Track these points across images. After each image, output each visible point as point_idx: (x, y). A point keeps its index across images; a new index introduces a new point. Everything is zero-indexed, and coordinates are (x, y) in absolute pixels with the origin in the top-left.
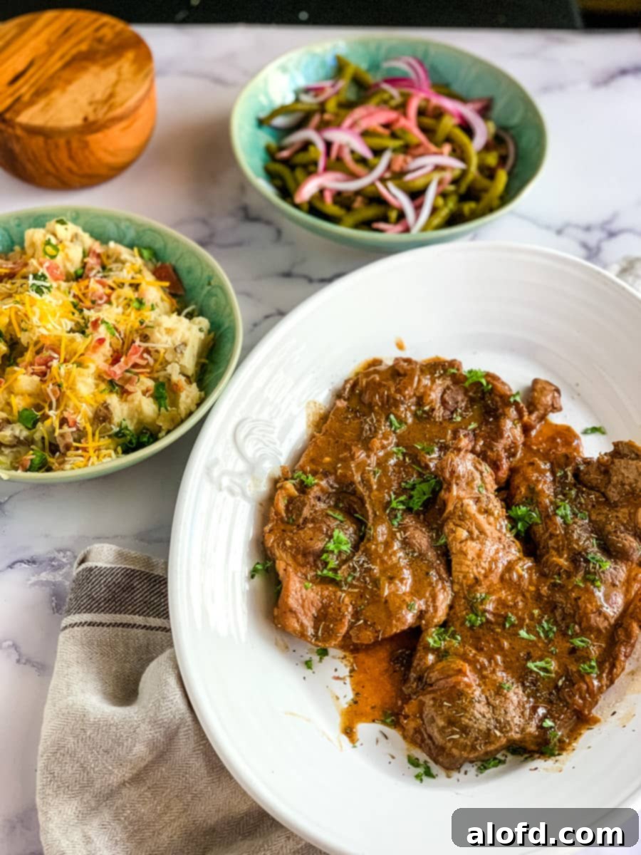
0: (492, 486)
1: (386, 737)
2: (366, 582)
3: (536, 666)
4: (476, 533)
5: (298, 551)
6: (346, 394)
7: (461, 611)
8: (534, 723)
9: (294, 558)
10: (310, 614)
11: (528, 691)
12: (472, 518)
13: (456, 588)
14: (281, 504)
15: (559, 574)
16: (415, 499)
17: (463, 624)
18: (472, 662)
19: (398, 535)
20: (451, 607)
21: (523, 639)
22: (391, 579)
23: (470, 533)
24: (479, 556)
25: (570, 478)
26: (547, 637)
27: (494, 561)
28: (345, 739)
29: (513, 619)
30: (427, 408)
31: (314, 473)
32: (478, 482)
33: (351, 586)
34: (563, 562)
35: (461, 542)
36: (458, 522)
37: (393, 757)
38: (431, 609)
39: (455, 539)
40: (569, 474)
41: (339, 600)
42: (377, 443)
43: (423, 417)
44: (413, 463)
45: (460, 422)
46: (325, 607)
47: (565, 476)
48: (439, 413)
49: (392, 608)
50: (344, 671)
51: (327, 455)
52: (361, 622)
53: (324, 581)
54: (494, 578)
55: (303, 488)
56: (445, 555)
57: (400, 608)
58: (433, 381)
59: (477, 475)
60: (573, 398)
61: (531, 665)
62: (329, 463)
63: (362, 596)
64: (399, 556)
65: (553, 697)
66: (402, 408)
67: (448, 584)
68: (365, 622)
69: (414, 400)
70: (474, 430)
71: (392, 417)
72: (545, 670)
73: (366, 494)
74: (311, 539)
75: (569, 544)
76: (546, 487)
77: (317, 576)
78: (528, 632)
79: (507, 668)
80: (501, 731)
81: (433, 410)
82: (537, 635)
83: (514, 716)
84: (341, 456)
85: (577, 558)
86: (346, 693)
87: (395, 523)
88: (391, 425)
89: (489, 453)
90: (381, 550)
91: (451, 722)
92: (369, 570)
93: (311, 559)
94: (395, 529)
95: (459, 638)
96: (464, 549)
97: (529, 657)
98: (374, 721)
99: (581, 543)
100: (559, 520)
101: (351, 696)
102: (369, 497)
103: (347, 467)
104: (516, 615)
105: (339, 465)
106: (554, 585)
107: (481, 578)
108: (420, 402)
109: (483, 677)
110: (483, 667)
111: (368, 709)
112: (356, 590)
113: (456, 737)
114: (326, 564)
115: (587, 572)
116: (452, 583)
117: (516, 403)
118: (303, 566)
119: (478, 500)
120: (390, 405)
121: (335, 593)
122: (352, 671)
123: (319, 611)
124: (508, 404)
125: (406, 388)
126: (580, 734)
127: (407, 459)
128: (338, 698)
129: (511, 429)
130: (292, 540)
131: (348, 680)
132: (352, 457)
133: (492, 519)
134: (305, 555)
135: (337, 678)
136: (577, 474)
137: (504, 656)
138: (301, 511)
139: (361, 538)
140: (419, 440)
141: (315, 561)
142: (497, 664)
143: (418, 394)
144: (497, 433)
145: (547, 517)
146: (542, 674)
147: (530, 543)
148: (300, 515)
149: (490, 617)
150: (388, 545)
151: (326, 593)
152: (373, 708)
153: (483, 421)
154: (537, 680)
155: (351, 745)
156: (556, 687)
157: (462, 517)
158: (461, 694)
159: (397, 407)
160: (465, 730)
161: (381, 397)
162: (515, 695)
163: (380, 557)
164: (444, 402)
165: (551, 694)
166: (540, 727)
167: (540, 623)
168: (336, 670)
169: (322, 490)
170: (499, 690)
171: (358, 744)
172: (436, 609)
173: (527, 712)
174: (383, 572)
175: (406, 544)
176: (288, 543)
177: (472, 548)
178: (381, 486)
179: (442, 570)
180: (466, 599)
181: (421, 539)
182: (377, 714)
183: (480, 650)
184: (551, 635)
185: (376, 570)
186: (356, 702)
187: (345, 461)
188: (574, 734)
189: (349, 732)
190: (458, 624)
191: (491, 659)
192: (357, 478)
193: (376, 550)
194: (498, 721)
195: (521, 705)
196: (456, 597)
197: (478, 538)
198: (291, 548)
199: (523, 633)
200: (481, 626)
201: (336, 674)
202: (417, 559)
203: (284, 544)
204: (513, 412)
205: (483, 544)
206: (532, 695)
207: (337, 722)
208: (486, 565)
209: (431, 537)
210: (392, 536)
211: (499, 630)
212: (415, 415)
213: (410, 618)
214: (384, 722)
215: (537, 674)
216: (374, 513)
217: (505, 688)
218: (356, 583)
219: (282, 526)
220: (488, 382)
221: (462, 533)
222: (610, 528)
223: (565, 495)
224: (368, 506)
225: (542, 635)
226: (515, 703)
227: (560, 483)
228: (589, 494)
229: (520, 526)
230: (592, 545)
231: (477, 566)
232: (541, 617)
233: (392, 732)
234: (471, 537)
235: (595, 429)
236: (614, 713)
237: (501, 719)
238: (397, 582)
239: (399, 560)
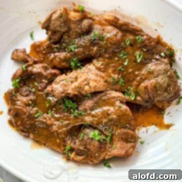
0: (63, 77)
1: (169, 113)
2: (111, 124)
3: (139, 58)
4: (86, 82)
5: (100, 151)
6: (27, 134)
7: (118, 87)
8: (163, 60)
9: (103, 152)
10: (126, 145)
11: (149, 62)
12: (80, 84)
13: (109, 89)
14: (79, 158)
15: (100, 50)
16: (72, 106)
17: (123, 86)
18: (140, 83)
19: (88, 112)
20: (116, 90)
21: (128, 63)
22: (108, 115)
23: (86, 85)
24: (95, 81)
25: (57, 46)
26: (126, 55)
27: (97, 75)
29: (120, 67)
30: (30, 102)
31: (65, 146)
32: (64, 82)
33: (113, 129)
34: (95, 48)
35: (90, 88)
36: (82, 89)
38: (119, 99)
39: (89, 90)
40: (56, 46)
41: (119, 134)
42: (49, 122)
43: (34, 103)
44: (55, 107)
45: (35, 89)
46: (122, 139)
47: (57, 48)
48: (32, 97)
49: (121, 114)
50: (144, 129)
51: (56, 140)
52: (128, 125)
54: (103, 74)
55: (72, 150)
56: (95, 94)
57: (121, 111)
58: (19, 100)
59: (61, 83)
61: (139, 60)
62: (59, 140)
63: (117, 126)
64: (98, 111)
65: (151, 52)
66: (32, 112)
67: (108, 92)
68: (127, 124)
69: (28, 108)
70: (38, 83)
71: (36, 116)
72: (140, 56)
73: (72, 125)
74: (94, 146)
75: (87, 46)
76: (62, 55)
77: (110, 143)
78: (125, 61)
79: (140, 69)
80: (168, 72)
81: (31, 100)
82: (126, 58)
83: (162, 67)
84: (56, 136)
85: (93, 43)
86: (152, 129)
87: (83, 113)
88: (39, 116)
89: (49, 77)
90: (96, 119)
91: (166, 90)
92: (105, 123)
93: (102, 145)
94: (86, 113)
95: (129, 87)
96: (93, 87)
97: (135, 61)
98: (163, 118)
99: (86, 42)
100: (76, 50)
101: (153, 126)
102: (73, 124)
103: (61, 133)
104: (118, 66)
105: (60, 136)
106: (105, 52)
107: (104, 80)
108: (28, 105)
109: (146, 79)
110: (141, 78)
112: (115, 128)
113: (171, 88)
114: (104, 140)
115: (99, 40)
116: (107, 90)
117: (26, 67)
118: (106, 149)
119: (72, 82)
120: (31, 117)
121: (116, 136)
122: (144, 126)
123: (124, 142)
124: (27, 71)
125: (23, 112)
126: (164, 43)
127: (54, 109)
128: (155, 131)
129: (37, 68)
130: (95, 153)
131: (148, 128)
132: (56, 131)
133: (79, 76)
134: (101, 148)
135: (147, 132)
136: (55, 43)
137: (136, 70)
138: (82, 150)
139: (92, 127)
140: (45, 105)
141: (103, 144)
142: (139, 74)
143: (25, 106)
144: (39, 75)
145: (75, 54)
147: (86, 60)
148: (84, 151)
149: (120, 76)
150: (93, 116)
151: (117, 139)
153: (34, 80)
154: (144, 58)
156: (147, 52)
157: (80, 88)
158: (155, 87)
159: (32, 114)
160: (169, 85)
161: (28, 121)
162: (151, 66)
163: (99, 119)
164: (27, 95)
165: (150, 53)
166: (165, 58)
168: (144, 132)
169: (71, 142)
170: (151, 73)
171: (173, 123)
172: (119, 97)
173: (159, 62)
174: (105, 118)
175: (92, 109)
176: (97, 155)
177: (92, 84)
178: (68, 119)
179: (102, 95)
180: (113, 86)
181: (89, 103)
182: (160, 116)
183: (134, 80)
184: (125, 53)
185: (105, 121)
186: (156, 125)
187: (58, 134)
188: (164, 45)
189: (168, 127)
190: (123, 88)
191: (137, 76)
192: (65, 129)
193: (96, 121)
194: (164, 74)
195: (156, 65)
196: (112, 89)
198: (99, 154)
199: (126, 63)
200: (124, 79)
201: (145, 132)
202: (97, 105)
203: (97, 156)
204: (30, 68)
205: (90, 79)
206: (151, 60)
207: (164, 131)
208: (99, 78)
209: (88, 99)
210: (89, 114)
211: (125, 73)
212: (34, 107)
213: (124, 107)
214: (163, 114)
215: (142, 58)
216: (79, 122)
217: (149, 70)
218: (111, 128)
219: (89, 157)
220: (18, 78)
221: (87, 88)
222: (79, 31)
223: (65, 48)
224: (77, 124)
225: (126, 57)
226: (155, 67)
227: (59, 50)
228: (64, 39)
229: (79, 65)
230: (87, 38)
231: (100, 81)
232: (118, 57)
233: (167, 110)
234: (88, 84)
235: (32, 36)
236: (156, 30)
237: (163, 72)
238: (109, 112)
239: (99, 112)
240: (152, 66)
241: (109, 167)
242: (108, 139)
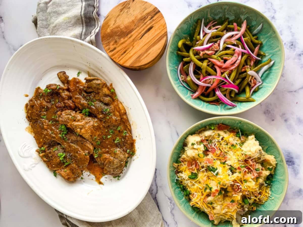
1: (106, 178)
2: (74, 158)
5: (57, 165)
6: (30, 120)
7: (95, 144)
9: (57, 167)
10: (72, 175)
11: (120, 147)
12: (77, 125)
13: (89, 140)
15: (103, 119)
18: (106, 152)
19: (69, 142)
20: (92, 145)
21: (110, 138)
22: (77, 152)
23: (80, 128)
24: (86, 131)
25: (85, 94)
26: (113, 133)
27: (90, 129)
28: (101, 185)
29: (105, 137)
30: (46, 107)
31: (42, 146)
33: (72, 162)
34: (101, 116)
35: (80, 132)
36: (76, 128)
37: (111, 180)
38: (90, 150)
41: (73, 167)
42: (45, 127)
43: (47, 109)
44: (56, 122)
45: (54, 103)
46: (72, 170)
47: (84, 95)
48: (49, 105)
49: (83, 159)
50: (88, 173)
51: (41, 139)
52: (81, 167)
53: (67, 166)
54: (93, 131)
55: (44, 151)
57: (85, 157)
58: (40, 100)
59: (69, 116)
60: (68, 70)
61: (116, 142)
62: (43, 140)
63: (76, 162)
64: (74, 146)
67: (87, 142)
70: (58, 101)
71: (42, 117)
72: (118, 140)
73: (55, 140)
74: (56, 161)
75: (98, 110)
76: (83, 101)
77: (65, 166)
78: (109, 135)
79: (112, 146)
80: (122, 161)
81: (47, 106)
82: (111, 135)
83: (122, 156)
84: (43, 137)
85: (102, 112)
88: (44, 118)
89: (66, 105)
90: (70, 149)
91: (114, 169)
94: (67, 141)
95: (99, 149)
97: (114, 140)
98: (102, 177)
99: (100, 108)
100: (92, 106)
101: (94, 176)
103: (46, 138)
104: (104, 135)
105: (44, 139)
106: (104, 122)
107: (91, 134)
108: (43, 108)
109: (110, 153)
110: (108, 151)
111: (99, 176)
112: (74, 162)
113: (117, 170)
114: (64, 162)
116: (87, 140)
117: (60, 88)
118: (61, 167)
119: (74, 121)
120: (39, 115)
121: (71, 166)
122: (90, 172)
123: (72, 172)
124: (58, 90)
126: (135, 145)
127: (54, 122)
128: (92, 179)
130: (54, 165)
131: (91, 174)
133: (81, 121)
134: (59, 164)
135: (89, 176)
136: (86, 92)
137: (109, 145)
139: (64, 150)
140: (52, 116)
141: (61, 164)
142: (110, 148)
145: (90, 108)
146: (119, 141)
148: (49, 157)
149: (100, 140)
150: (70, 146)
151: (70, 168)
152: (99, 175)
153: (58, 98)
154: (119, 144)
155: (102, 185)
156: (123, 142)
158: (110, 162)
159: (41, 114)
164: (47, 102)
165: (123, 144)
166: (127, 154)
167: (109, 132)
169: (47, 147)
170: (115, 154)
171: (104, 184)
173: (123, 153)
174: (74, 152)
175: (72, 142)
176: (54, 166)
177: (83, 131)
178: (56, 134)
179: (83, 140)
180: (93, 141)
181: (73, 138)
182: (101, 175)
183: (105, 148)
184: (113, 132)
185: (72, 154)
186: (96, 177)
188: (133, 147)
189: (100, 183)
190: (96, 146)
191: (108, 148)
192: (50, 138)
194: (120, 160)
195: (121, 152)
197: (83, 128)
199: (109, 137)
200: (101, 143)
201: (88, 175)
202: (77, 142)
204: (61, 91)
205: (85, 128)
206: (121, 148)
207: (96, 183)
208: (89, 131)
209: (75, 135)
211: (104, 141)
212: (45, 111)
213: (88, 157)
214: (104, 176)
215: (118, 142)
216: (61, 142)
217: (115, 152)
218: (72, 160)
219: (49, 163)
220: (50, 89)
221: (79, 130)
222: (102, 100)
223: (88, 100)
224: (58, 142)
225: (112, 134)
226: (120, 153)
227: (84, 97)
228: (91, 95)
229: (87, 114)
230: (103, 106)
231: (88, 133)
232: (108, 130)
233: (106, 176)
234: (81, 129)
235: (79, 73)
236: (136, 137)
237: (120, 159)
238: (79, 152)
239: (74, 147)
240: (119, 151)
242: (66, 164)
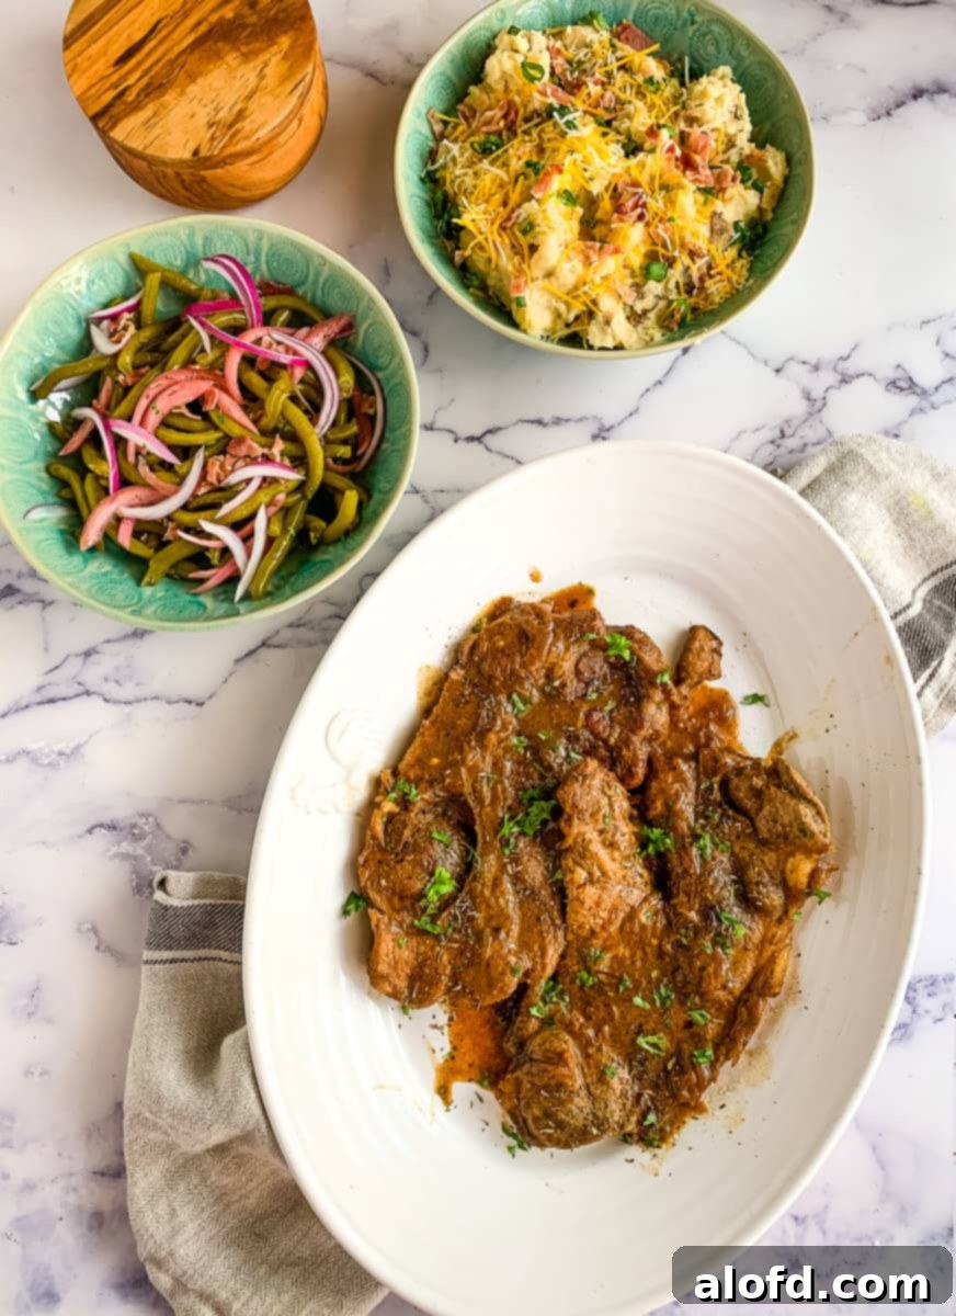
0: (622, 805)
1: (481, 1100)
2: (467, 935)
3: (648, 1043)
4: (597, 874)
5: (394, 893)
6: (464, 659)
7: (573, 965)
8: (634, 1119)
9: (390, 901)
10: (403, 975)
11: (635, 1072)
12: (594, 856)
13: (570, 937)
14: (379, 826)
15: (686, 929)
16: (532, 818)
17: (572, 982)
18: (578, 1036)
19: (509, 867)
20: (563, 957)
21: (637, 1007)
22: (497, 930)
23: (590, 874)
24: (598, 904)
25: (716, 795)
26: (663, 1004)
27: (614, 909)
28: (438, 1100)
29: (628, 983)
30: (557, 683)
31: (417, 782)
32: (606, 810)
33: (452, 940)
34: (693, 916)
35: (579, 887)
36: (578, 859)
37: (487, 1124)
38: (539, 967)
39: (572, 881)
40: (716, 786)
41: (437, 957)
42: (493, 738)
43: (552, 696)
44: (536, 760)
45: (594, 701)
46: (421, 966)
47: (710, 789)
48: (573, 688)
49: (494, 974)
50: (443, 1019)
51: (437, 756)
52: (459, 988)
53: (422, 933)
54: (613, 929)
55: (405, 803)
56: (561, 892)
57: (503, 973)
58: (567, 649)
59: (604, 801)
60: (737, 650)
61: (642, 1041)
62: (436, 767)
63: (461, 952)
64: (510, 900)
65: (660, 1082)
66: (527, 685)
67: (560, 934)
68: (464, 988)
69: (543, 672)
70: (611, 711)
71: (515, 697)
72: (655, 1046)
73: (476, 811)
74: (410, 878)
75: (702, 891)
76: (686, 805)
77: (412, 926)
78: (644, 999)
79: (615, 1040)
80: (598, 1129)
81: (564, 685)
82: (652, 1002)
83: (615, 1112)
84: (451, 758)
85: (709, 911)
86: (443, 1043)
87: (507, 852)
88: (514, 706)
89: (624, 751)
90: (487, 893)
91: (548, 1115)
92: (471, 919)
93: (411, 901)
94: (506, 860)
95: (567, 998)
96: (582, 896)
97: (640, 1031)
98: (470, 1080)
99: (716, 891)
100: (694, 851)
101: (448, 1048)
102: (480, 815)
103: (457, 775)
104: (632, 976)
105: (448, 772)
106: (679, 944)
107: (598, 929)
108: (549, 677)
109: (587, 1056)
110: (589, 1043)
111: (465, 1066)
112: (456, 945)
113: (550, 1131)
114: (424, 910)
115: (718, 934)
116: (566, 929)
117: (664, 685)
118: (398, 911)
119: (601, 832)
120: (513, 682)
121: (432, 948)
122: (451, 1019)
123: (413, 969)
124: (653, 684)
125: (532, 663)
127: (528, 755)
128: (434, 1051)
129: (656, 714)
130: (388, 878)
131: (446, 1030)
132: (463, 761)
133: (616, 854)
134: (402, 898)
135: (435, 1027)
136: (725, 784)
137: (614, 1028)
138: (401, 834)
139: (466, 872)
140: (544, 727)
141: (413, 905)
142: (604, 1038)
143: (547, 665)
144: (634, 723)
145: (683, 849)
146: (651, 1050)
147: (663, 877)
148: (399, 841)
149: (602, 977)
150: (496, 883)
151: (422, 948)
152: (470, 1066)
153: (622, 701)
154: (646, 1059)
155: (444, 1108)
156: (665, 1069)
157: (584, 854)
158: (560, 1086)
159: (521, 685)
160: (560, 1125)
161: (504, 671)
162: (621, 1078)
163: (486, 901)
164: (578, 673)
165: (659, 1076)
166: (640, 1123)
167: (658, 989)
168: (434, 1017)
169: (428, 802)
170: (602, 1078)
171: (451, 1107)
172: (544, 967)
173: (629, 1104)
174: (488, 919)
175: (517, 879)
176: (383, 882)
177: (590, 893)
178: (495, 798)
179: (556, 914)
180: (578, 951)
181: (535, 870)
182: (475, 1073)
183: (588, 1018)
184: (668, 1003)
185: (479, 916)
186: (452, 1058)
187: (455, 765)
188: (677, 1123)
189: (444, 1092)
190: (567, 980)
191: (598, 1031)
192: (467, 789)
193: (482, 892)
194: (595, 1115)
195: (624, 1095)
196: (568, 944)
197: (599, 881)
198: (386, 888)
199: (638, 1001)
200: (592, 987)
201: (434, 1022)
202: (528, 896)
203: (379, 883)
204: (658, 696)
205: (603, 889)
206: (639, 1078)
207: (431, 1079)
208: (604, 915)
209: (547, 868)
210: (503, 868)
211: (611, 994)
212: (542, 691)
213: (512, 983)
214: (480, 1083)
215: (647, 1052)
216: (484, 837)
217: (608, 1072)
218: (456, 936)
219: (379, 856)
220: (632, 653)
221: (581, 875)
222: (752, 874)
223: (707, 818)
224: (477, 828)
225: (658, 1003)
226: (618, 1092)
227: (703, 798)
228: (735, 820)
229: (651, 849)
230: (729, 895)
231: (594, 916)
232: (659, 980)
233: (488, 1095)
234: (591, 880)
235: (756, 699)
236: (722, 1106)
237: (600, 1114)
238: (503, 935)
239: (507, 902)
240: (621, 1080)
241: (345, 912)
242: (423, 922)
